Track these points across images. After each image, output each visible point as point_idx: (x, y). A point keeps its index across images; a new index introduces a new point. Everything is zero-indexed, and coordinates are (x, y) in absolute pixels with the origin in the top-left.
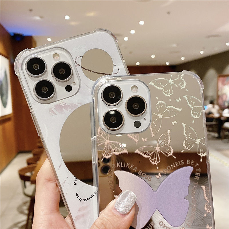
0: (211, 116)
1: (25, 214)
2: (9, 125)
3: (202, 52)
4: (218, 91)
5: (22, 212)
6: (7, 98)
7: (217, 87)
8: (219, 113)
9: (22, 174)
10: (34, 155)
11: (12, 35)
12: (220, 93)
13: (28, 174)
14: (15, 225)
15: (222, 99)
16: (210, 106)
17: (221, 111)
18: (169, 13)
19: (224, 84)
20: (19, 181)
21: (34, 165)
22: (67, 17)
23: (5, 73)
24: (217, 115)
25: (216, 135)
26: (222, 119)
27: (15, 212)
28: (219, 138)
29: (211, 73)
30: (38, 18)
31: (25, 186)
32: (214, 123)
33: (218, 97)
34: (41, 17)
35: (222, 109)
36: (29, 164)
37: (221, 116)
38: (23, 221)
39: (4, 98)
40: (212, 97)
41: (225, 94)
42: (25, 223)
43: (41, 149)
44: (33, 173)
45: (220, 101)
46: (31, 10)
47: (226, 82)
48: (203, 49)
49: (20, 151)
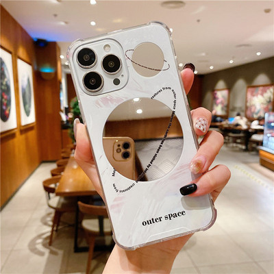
0: (238, 127)
1: (49, 226)
2: (32, 135)
3: (231, 62)
4: (246, 102)
5: (46, 224)
6: (30, 106)
7: (246, 98)
8: (247, 125)
9: (46, 185)
10: (58, 166)
11: (36, 40)
12: (248, 104)
13: (52, 186)
14: (39, 236)
15: (251, 110)
16: (238, 118)
17: (249, 123)
18: (198, 21)
19: (253, 95)
20: (43, 193)
21: (59, 176)
22: (93, 23)
23: (28, 80)
24: (244, 127)
25: (244, 147)
26: (250, 131)
27: (39, 223)
28: (246, 150)
29: (240, 84)
30: (63, 23)
31: (49, 198)
32: (241, 135)
33: (247, 108)
34: (66, 23)
35: (251, 120)
36: (53, 175)
37: (249, 128)
38: (47, 232)
39: (27, 106)
40: (241, 108)
41: (254, 105)
42: (49, 234)
43: (65, 160)
44: (58, 184)
45: (248, 113)
46: (55, 15)
47: (254, 94)
48: (233, 58)
49: (44, 160)
